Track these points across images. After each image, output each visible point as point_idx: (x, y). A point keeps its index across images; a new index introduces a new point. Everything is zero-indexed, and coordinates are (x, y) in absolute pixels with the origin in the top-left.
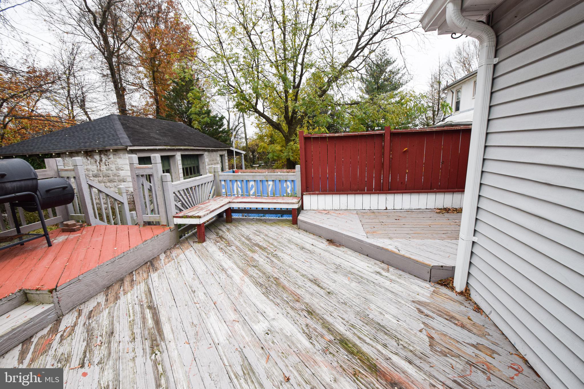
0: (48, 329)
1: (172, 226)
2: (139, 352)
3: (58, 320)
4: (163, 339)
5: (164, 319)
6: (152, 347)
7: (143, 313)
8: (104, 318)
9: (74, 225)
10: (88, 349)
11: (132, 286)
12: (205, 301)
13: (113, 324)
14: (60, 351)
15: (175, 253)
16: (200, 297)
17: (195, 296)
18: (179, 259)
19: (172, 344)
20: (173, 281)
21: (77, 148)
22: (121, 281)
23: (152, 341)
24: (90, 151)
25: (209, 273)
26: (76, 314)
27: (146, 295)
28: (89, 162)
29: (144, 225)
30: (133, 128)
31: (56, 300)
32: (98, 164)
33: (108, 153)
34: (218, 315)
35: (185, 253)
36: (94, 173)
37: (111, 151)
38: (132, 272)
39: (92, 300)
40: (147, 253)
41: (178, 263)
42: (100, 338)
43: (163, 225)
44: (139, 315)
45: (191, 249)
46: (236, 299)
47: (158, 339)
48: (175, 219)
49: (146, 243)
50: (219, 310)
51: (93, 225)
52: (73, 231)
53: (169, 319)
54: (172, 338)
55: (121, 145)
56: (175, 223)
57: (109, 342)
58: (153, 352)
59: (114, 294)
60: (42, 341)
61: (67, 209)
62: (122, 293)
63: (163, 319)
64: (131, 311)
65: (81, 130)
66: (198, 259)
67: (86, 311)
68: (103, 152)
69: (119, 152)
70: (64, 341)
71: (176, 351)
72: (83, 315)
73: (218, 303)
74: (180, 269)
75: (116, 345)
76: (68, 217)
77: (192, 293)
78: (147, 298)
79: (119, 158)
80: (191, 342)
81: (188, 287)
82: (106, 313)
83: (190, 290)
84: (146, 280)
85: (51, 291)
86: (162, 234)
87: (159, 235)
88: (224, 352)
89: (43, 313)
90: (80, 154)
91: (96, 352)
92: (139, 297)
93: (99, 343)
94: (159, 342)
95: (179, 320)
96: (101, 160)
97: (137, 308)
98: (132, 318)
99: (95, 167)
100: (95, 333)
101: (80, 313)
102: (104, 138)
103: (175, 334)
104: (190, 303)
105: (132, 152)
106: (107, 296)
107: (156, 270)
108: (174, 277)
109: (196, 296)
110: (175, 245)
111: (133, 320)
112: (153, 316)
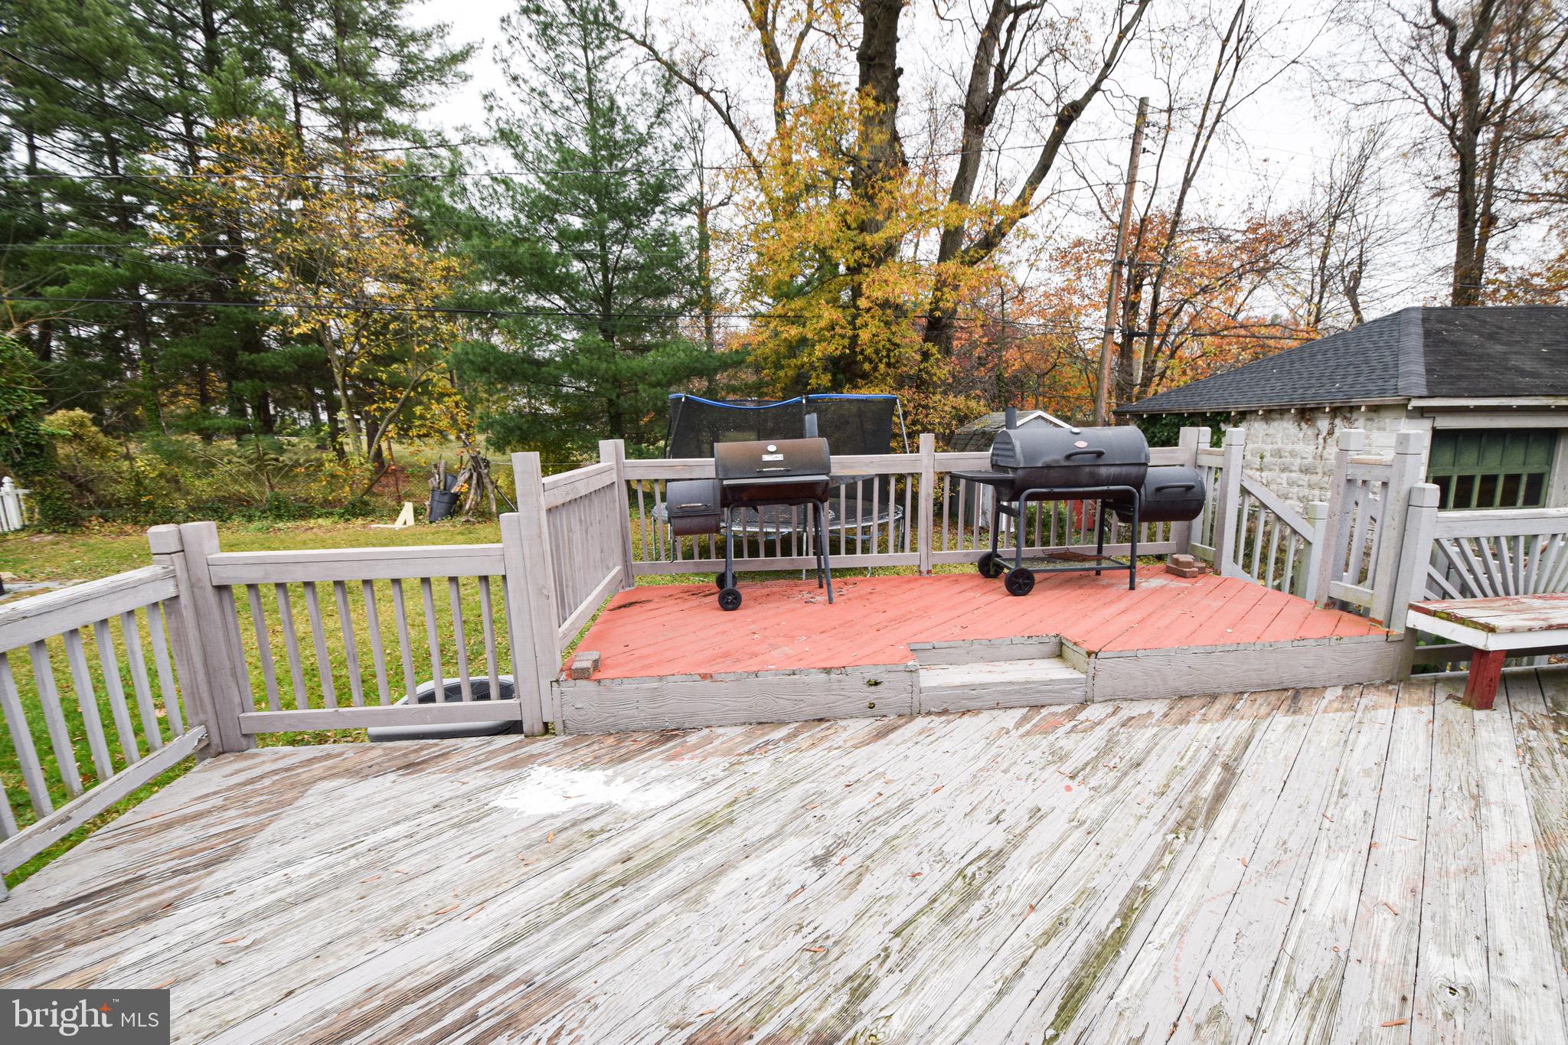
0: (1065, 708)
1: (1398, 630)
2: (1156, 815)
3: (1084, 704)
4: (1208, 825)
5: (1236, 800)
6: (1179, 824)
7: (1207, 768)
8: (1142, 738)
9: (1189, 565)
10: (1092, 764)
11: (1224, 716)
12: (1351, 827)
13: (1149, 752)
14: (1062, 743)
15: (1371, 698)
16: (1348, 813)
17: (1336, 804)
18: (1369, 715)
19: (1216, 846)
20: (1312, 750)
21: (1285, 400)
22: (1214, 697)
23: (1188, 816)
24: (1311, 409)
25: (1425, 782)
26: (1110, 710)
27: (1237, 743)
28: (1301, 435)
29: (1327, 606)
30: (1454, 343)
31: (1091, 672)
32: (1321, 441)
33: (1355, 415)
34: (1357, 868)
35: (1399, 711)
36: (1305, 462)
37: (1363, 409)
38: (1242, 693)
39: (1146, 703)
40: (1297, 667)
41: (1360, 722)
42: (1117, 760)
43: (1373, 620)
44: (1198, 767)
45: (1427, 709)
46: (1442, 872)
47: (1201, 819)
48: (1412, 613)
49: (1301, 643)
50: (1371, 863)
51: (1225, 574)
52: (1181, 575)
53: (1244, 807)
54: (1225, 837)
55: (1396, 393)
56: (1410, 626)
57: (1125, 774)
58: (1175, 831)
59: (1184, 711)
60: (1051, 719)
61: (1189, 528)
62: (1198, 717)
63: (1235, 797)
64: (1190, 753)
65: (1313, 356)
66: (1422, 739)
67: (1124, 714)
68: (1343, 411)
69: (1384, 414)
70: (1073, 735)
71: (1213, 859)
72: (1119, 715)
73: (1381, 850)
74: (1352, 736)
75: (1131, 783)
76: (1185, 547)
77: (1336, 794)
78: (1234, 749)
79: (1379, 429)
80: (1252, 867)
81: (1339, 780)
82: (1150, 732)
83: (1337, 787)
84: (1258, 718)
85: (1089, 654)
86: (1357, 639)
87: (1345, 640)
88: (1302, 931)
89: (1068, 681)
90: (1286, 416)
91: (1100, 774)
92: (1221, 741)
93: (1112, 764)
94: (1196, 825)
95: (1263, 820)
96: (1331, 433)
97: (1204, 755)
98: (1183, 763)
99: (1312, 448)
100: (1116, 749)
101: (1117, 710)
102: (1358, 374)
103: (1234, 835)
104: (1312, 808)
105: (1422, 412)
106: (1172, 708)
107: (1294, 712)
108: (1324, 744)
109: (1340, 805)
110: (1389, 683)
111: (1183, 769)
112: (1221, 783)
